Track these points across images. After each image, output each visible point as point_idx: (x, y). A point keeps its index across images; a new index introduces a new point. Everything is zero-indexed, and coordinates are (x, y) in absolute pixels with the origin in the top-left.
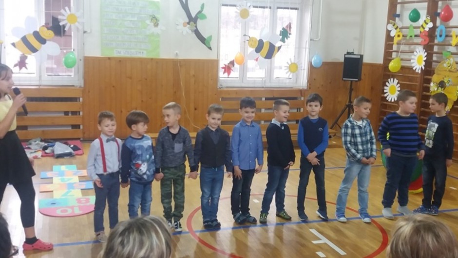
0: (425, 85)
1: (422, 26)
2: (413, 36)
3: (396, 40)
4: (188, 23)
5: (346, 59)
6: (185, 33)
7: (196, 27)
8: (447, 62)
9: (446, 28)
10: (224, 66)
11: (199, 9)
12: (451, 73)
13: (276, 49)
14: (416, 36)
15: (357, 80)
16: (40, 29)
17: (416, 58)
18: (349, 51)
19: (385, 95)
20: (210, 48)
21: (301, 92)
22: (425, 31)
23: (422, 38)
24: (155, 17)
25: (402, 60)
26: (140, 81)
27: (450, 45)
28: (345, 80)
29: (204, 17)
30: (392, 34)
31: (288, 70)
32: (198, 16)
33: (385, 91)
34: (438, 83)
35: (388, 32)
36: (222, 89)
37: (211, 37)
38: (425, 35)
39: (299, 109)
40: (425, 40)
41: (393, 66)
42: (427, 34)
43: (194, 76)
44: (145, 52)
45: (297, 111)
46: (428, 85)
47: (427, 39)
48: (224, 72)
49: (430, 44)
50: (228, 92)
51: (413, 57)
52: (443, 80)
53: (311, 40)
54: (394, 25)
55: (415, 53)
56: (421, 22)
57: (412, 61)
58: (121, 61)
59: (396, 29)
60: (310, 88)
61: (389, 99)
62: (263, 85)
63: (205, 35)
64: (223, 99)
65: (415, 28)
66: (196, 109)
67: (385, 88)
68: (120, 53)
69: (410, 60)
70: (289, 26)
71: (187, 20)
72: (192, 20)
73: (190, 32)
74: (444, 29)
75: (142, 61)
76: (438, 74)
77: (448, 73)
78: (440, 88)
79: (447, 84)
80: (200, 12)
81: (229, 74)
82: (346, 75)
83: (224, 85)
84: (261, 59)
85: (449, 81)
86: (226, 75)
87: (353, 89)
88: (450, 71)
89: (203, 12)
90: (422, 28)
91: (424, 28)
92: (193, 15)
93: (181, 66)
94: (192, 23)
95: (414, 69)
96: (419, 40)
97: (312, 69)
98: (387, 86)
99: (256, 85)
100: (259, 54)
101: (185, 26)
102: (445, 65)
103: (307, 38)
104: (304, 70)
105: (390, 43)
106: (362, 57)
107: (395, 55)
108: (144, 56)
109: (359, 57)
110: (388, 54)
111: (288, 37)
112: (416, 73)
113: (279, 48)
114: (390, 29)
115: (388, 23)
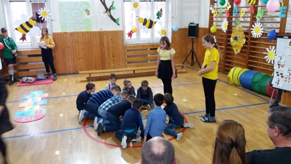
1: (226, 7)
2: (222, 13)
3: (215, 15)
4: (106, 12)
5: (189, 26)
6: (104, 17)
7: (110, 13)
10: (128, 33)
11: (111, 4)
12: (240, 32)
13: (154, 23)
15: (195, 37)
16: (29, 20)
17: (224, 24)
18: (191, 22)
20: (119, 24)
22: (227, 10)
23: (226, 14)
24: (87, 10)
25: (217, 26)
26: (82, 44)
27: (240, 17)
28: (189, 38)
29: (114, 8)
30: (212, 12)
31: (161, 33)
32: (111, 8)
34: (234, 37)
36: (127, 46)
37: (118, 19)
41: (213, 29)
42: (228, 12)
43: (111, 39)
44: (84, 28)
46: (229, 39)
47: (229, 14)
49: (230, 17)
50: (130, 47)
51: (222, 24)
52: (236, 36)
53: (172, 17)
54: (213, 7)
55: (223, 22)
57: (222, 26)
58: (72, 34)
59: (214, 9)
60: (173, 43)
62: (148, 42)
63: (116, 18)
64: (128, 51)
65: (223, 8)
66: (113, 56)
68: (71, 30)
69: (221, 26)
70: (161, 10)
72: (108, 10)
73: (107, 16)
74: (236, 9)
75: (82, 33)
76: (234, 33)
78: (235, 40)
79: (238, 38)
80: (112, 6)
81: (131, 37)
82: (190, 35)
83: (128, 43)
84: (146, 28)
86: (129, 38)
87: (194, 42)
90: (226, 8)
91: (227, 9)
92: (108, 8)
93: (104, 35)
94: (108, 12)
95: (223, 30)
96: (225, 15)
97: (173, 32)
99: (145, 42)
100: (145, 26)
101: (104, 13)
102: (237, 28)
103: (170, 16)
104: (170, 33)
105: (212, 17)
106: (198, 25)
107: (214, 23)
108: (84, 30)
109: (196, 25)
110: (211, 23)
111: (161, 16)
112: (224, 33)
113: (155, 23)
114: (211, 10)
115: (210, 6)
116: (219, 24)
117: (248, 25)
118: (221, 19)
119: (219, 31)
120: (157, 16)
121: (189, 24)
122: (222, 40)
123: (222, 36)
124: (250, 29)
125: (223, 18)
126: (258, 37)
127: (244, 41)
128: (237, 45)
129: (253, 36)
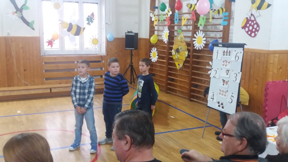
1: (167, 14)
3: (155, 23)
4: (16, 12)
5: (126, 35)
6: (14, 19)
7: (22, 14)
8: (180, 37)
9: (178, 14)
10: (48, 41)
11: (24, 3)
12: (182, 43)
13: (82, 30)
14: (164, 20)
15: (134, 49)
17: (165, 34)
18: (128, 31)
19: (151, 58)
20: (33, 29)
21: (102, 57)
22: (168, 17)
25: (158, 36)
27: (181, 25)
28: (127, 49)
29: (27, 8)
30: (153, 20)
31: (92, 43)
32: (23, 7)
33: (151, 56)
34: (176, 49)
35: (151, 18)
36: (45, 57)
37: (33, 22)
38: (168, 20)
39: (101, 68)
40: (168, 23)
41: (153, 40)
43: (22, 48)
45: (101, 70)
46: (171, 51)
47: (170, 22)
48: (48, 45)
49: (171, 25)
50: (49, 59)
51: (163, 34)
52: (178, 47)
53: (106, 23)
54: (153, 14)
55: (164, 31)
56: (166, 10)
57: (163, 36)
59: (154, 16)
60: (107, 55)
61: (153, 60)
62: (75, 53)
63: (29, 20)
64: (46, 63)
65: (163, 15)
66: (25, 70)
67: (151, 53)
70: (93, 14)
71: (15, 10)
72: (19, 10)
73: (18, 18)
76: (175, 44)
77: (180, 44)
78: (177, 53)
79: (180, 51)
80: (24, 5)
81: (52, 46)
82: (127, 46)
83: (47, 54)
84: (72, 36)
85: (181, 48)
87: (133, 55)
88: (182, 42)
89: (27, 5)
90: (167, 15)
91: (168, 15)
93: (12, 41)
94: (18, 12)
95: (164, 41)
97: (108, 42)
98: (152, 53)
99: (70, 53)
100: (70, 32)
101: (13, 13)
102: (179, 38)
103: (104, 23)
104: (104, 43)
105: (152, 25)
106: (137, 34)
107: (156, 32)
109: (134, 34)
110: (152, 32)
111: (92, 22)
112: (165, 44)
113: (84, 29)
114: (151, 17)
115: (150, 12)
116: (160, 34)
117: (190, 34)
118: (163, 28)
119: (161, 41)
120: (87, 22)
121: (126, 33)
122: (163, 53)
123: (164, 48)
124: (192, 39)
125: (165, 27)
126: (200, 49)
127: (187, 53)
128: (179, 58)
129: (195, 48)
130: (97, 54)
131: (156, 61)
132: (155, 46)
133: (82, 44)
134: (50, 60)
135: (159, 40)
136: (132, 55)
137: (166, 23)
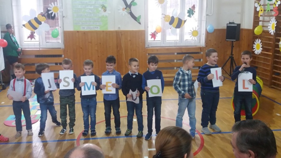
0: (276, 43)
3: (261, 13)
4: (126, 9)
5: (227, 27)
6: (124, 14)
7: (130, 10)
10: (151, 34)
13: (183, 22)
14: (271, 10)
15: (235, 40)
16: (38, 16)
17: (271, 25)
18: (230, 22)
19: (254, 50)
20: (140, 23)
21: (201, 48)
22: (276, 7)
23: (275, 12)
24: (104, 6)
25: (263, 26)
26: (96, 44)
28: (227, 41)
29: (136, 4)
31: (192, 35)
32: (131, 3)
33: (254, 47)
35: (256, 8)
36: (148, 48)
37: (140, 16)
39: (200, 60)
41: (258, 31)
42: (277, 9)
43: (130, 40)
44: (99, 27)
46: (278, 43)
47: (277, 12)
51: (269, 24)
53: (207, 15)
55: (271, 22)
56: (274, 1)
57: (269, 27)
58: (85, 33)
59: (260, 6)
60: (207, 46)
61: (256, 52)
62: (175, 45)
63: (137, 16)
64: (149, 54)
65: (271, 5)
67: (254, 45)
68: (84, 28)
69: (267, 27)
70: (194, 7)
71: (125, 7)
72: (128, 6)
73: (127, 13)
75: (97, 32)
81: (155, 39)
82: (228, 37)
83: (150, 46)
86: (153, 39)
87: (234, 47)
89: (135, 1)
90: (274, 5)
92: (129, 3)
93: (122, 35)
94: (128, 8)
95: (270, 32)
97: (208, 34)
99: (171, 45)
101: (123, 10)
103: (204, 14)
104: (203, 34)
105: (257, 15)
106: (239, 25)
107: (261, 23)
108: (99, 29)
109: (236, 25)
110: (256, 22)
111: (193, 14)
112: (271, 36)
113: (185, 21)
114: (256, 6)
115: (255, 2)
116: (265, 24)
118: (270, 18)
119: (266, 33)
120: (188, 14)
121: (227, 24)
122: (269, 45)
123: (270, 39)
125: (271, 17)
130: (196, 46)
131: (260, 53)
132: (259, 38)
133: (182, 36)
134: (153, 51)
135: (264, 31)
136: (232, 47)
137: (273, 13)
